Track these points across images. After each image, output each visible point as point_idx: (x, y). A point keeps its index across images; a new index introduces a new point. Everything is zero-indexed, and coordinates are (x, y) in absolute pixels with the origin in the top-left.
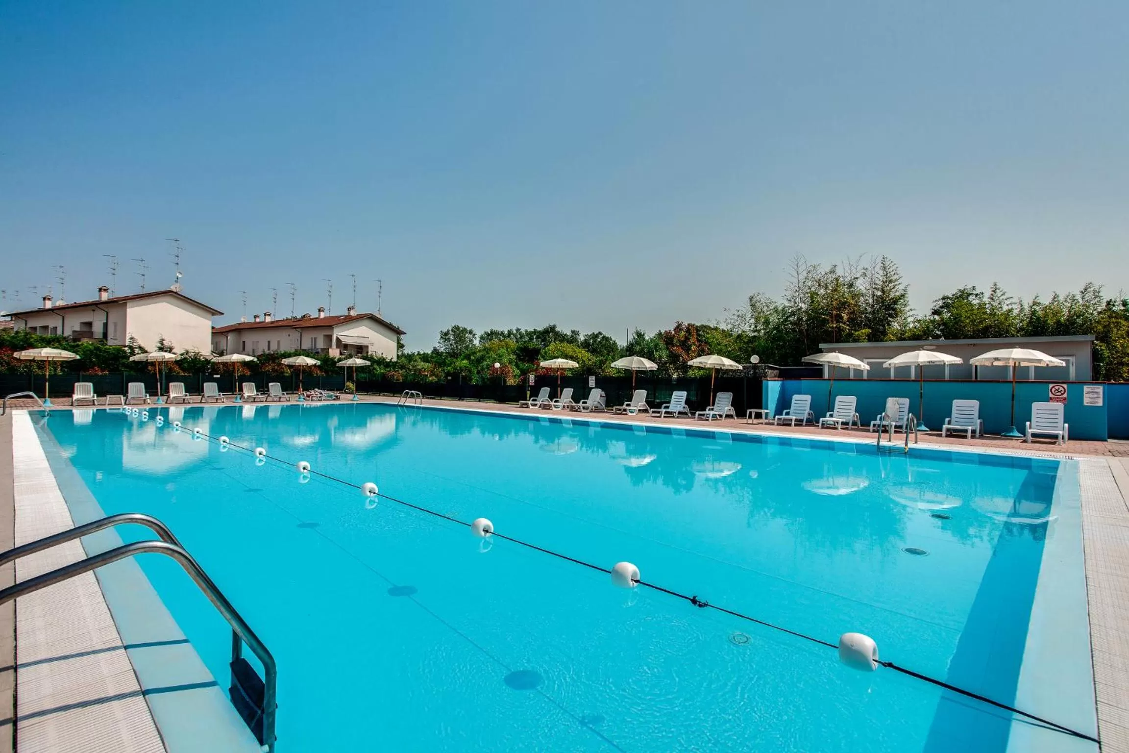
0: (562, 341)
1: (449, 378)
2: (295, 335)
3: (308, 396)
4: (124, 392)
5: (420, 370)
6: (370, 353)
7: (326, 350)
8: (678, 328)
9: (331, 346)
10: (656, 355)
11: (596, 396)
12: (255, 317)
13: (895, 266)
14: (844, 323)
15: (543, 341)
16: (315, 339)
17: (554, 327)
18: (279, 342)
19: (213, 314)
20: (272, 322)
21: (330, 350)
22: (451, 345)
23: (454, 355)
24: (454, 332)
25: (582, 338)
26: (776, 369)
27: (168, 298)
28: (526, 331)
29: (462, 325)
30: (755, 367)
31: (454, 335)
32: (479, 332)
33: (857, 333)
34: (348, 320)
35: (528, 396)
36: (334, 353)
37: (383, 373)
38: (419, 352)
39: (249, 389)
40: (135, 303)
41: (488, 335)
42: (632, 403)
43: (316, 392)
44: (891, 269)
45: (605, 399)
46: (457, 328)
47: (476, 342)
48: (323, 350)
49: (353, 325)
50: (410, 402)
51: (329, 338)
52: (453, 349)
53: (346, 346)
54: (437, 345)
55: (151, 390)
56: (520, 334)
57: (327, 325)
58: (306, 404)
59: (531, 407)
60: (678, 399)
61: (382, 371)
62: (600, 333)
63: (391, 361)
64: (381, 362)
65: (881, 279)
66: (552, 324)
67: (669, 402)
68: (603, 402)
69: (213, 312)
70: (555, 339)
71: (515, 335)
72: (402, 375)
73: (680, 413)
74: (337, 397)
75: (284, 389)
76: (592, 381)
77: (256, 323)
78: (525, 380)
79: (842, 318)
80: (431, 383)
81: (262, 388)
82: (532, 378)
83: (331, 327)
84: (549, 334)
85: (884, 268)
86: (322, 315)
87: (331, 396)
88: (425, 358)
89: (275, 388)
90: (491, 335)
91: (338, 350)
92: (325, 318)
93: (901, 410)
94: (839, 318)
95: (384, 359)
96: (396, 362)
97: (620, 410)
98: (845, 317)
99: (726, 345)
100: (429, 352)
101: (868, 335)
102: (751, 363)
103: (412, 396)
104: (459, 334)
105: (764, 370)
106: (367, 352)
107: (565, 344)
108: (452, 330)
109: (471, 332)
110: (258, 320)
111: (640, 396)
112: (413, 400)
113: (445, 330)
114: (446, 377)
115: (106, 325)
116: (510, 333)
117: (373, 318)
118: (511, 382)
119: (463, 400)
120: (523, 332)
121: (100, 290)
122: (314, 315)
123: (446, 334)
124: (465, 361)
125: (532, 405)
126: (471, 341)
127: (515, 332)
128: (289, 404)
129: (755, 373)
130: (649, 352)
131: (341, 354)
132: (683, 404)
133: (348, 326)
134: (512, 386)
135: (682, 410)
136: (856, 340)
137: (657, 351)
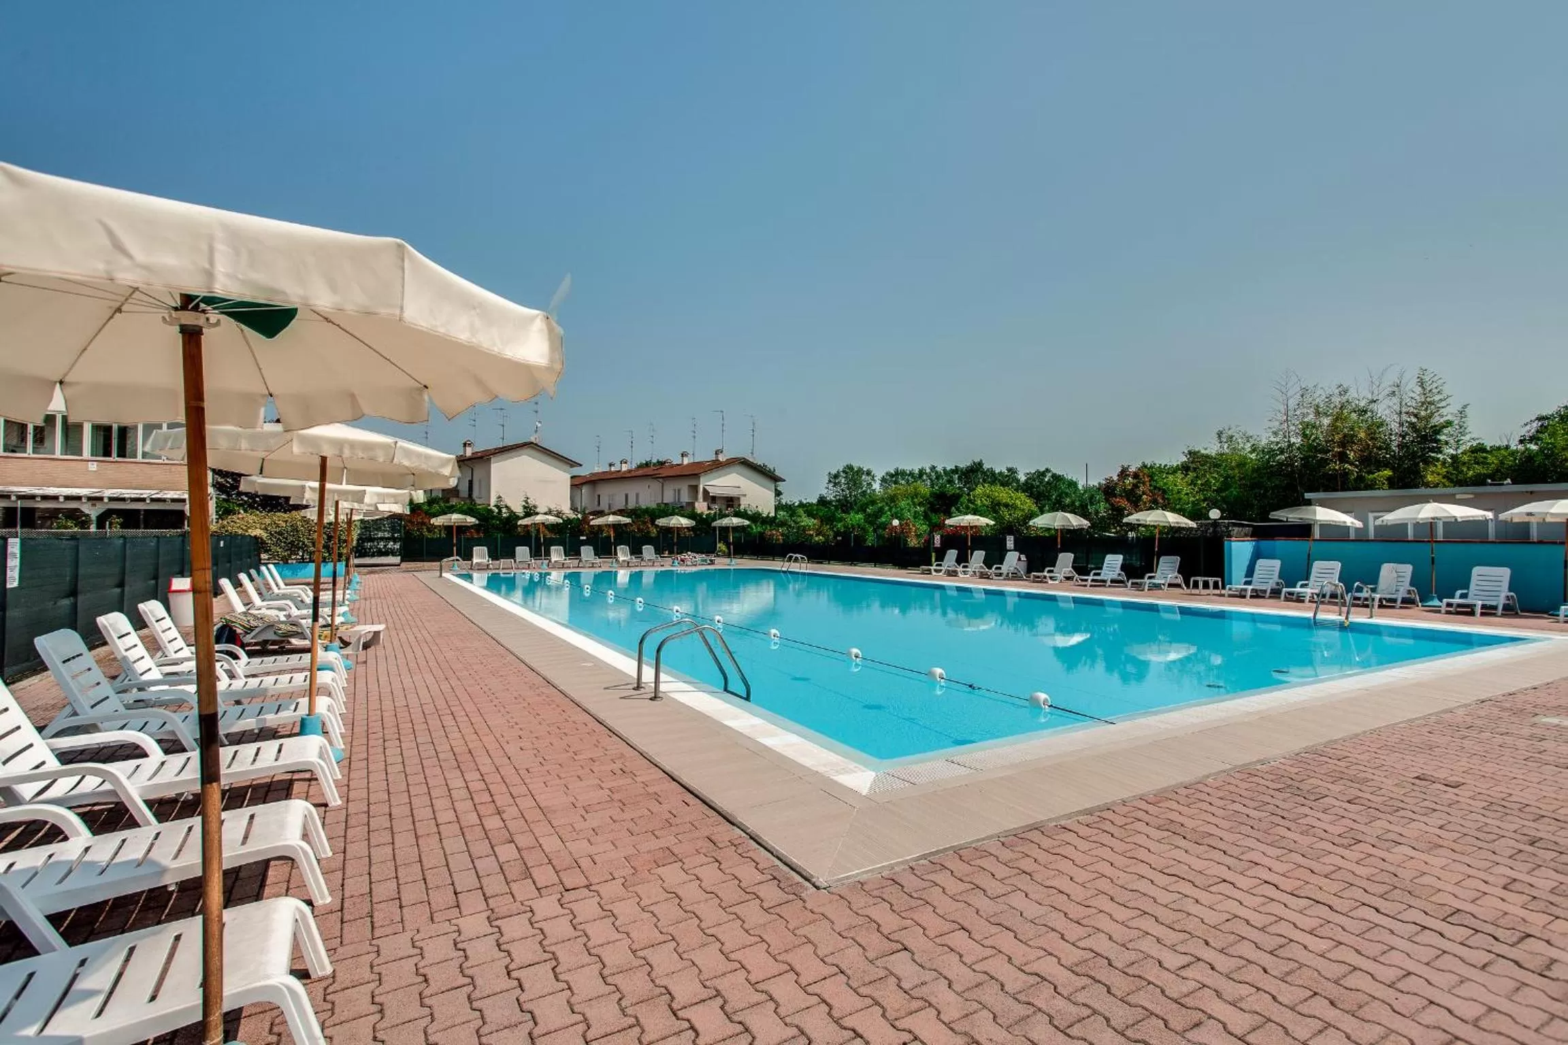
0: (993, 483)
1: (839, 538)
2: (656, 485)
3: (682, 560)
4: (512, 555)
5: (804, 527)
6: (742, 507)
7: (692, 505)
8: (1123, 473)
9: (696, 499)
10: (1091, 509)
11: (1013, 560)
12: (611, 465)
13: (1441, 381)
14: (1352, 464)
15: (966, 483)
16: (679, 491)
17: (980, 464)
18: (637, 495)
19: (572, 466)
20: (630, 471)
21: (697, 504)
22: (843, 490)
23: (845, 505)
24: (846, 473)
25: (1022, 478)
26: (1248, 526)
27: (529, 451)
28: (945, 470)
29: (856, 465)
30: (1215, 523)
31: (846, 477)
32: (879, 474)
33: (1371, 476)
34: (716, 466)
35: (933, 560)
36: (701, 507)
37: (760, 532)
38: (801, 502)
39: (623, 553)
40: (499, 457)
41: (892, 476)
42: (1055, 569)
43: (688, 556)
44: (1435, 385)
45: (1025, 564)
46: (850, 468)
47: (876, 486)
48: (688, 504)
49: (723, 472)
50: (795, 567)
51: (694, 489)
52: (845, 496)
53: (714, 499)
54: (824, 492)
55: (536, 554)
56: (937, 472)
57: (692, 474)
58: (680, 569)
59: (934, 573)
60: (1113, 563)
61: (759, 529)
62: (1047, 470)
63: (768, 516)
64: (755, 518)
65: (1417, 398)
66: (977, 460)
67: (1101, 568)
68: (1022, 568)
69: (573, 464)
70: (984, 481)
71: (929, 476)
72: (782, 535)
73: (1112, 581)
74: (711, 561)
75: (659, 551)
76: (1010, 542)
77: (611, 473)
78: (929, 541)
79: (1346, 455)
80: (818, 543)
81: (636, 551)
82: (937, 539)
83: (696, 476)
84: (973, 473)
85: (1422, 384)
86: (686, 461)
87: (706, 561)
88: (808, 509)
89: (648, 551)
90: (895, 476)
91: (706, 504)
92: (689, 465)
93: (1400, 579)
94: (1343, 457)
95: (760, 514)
96: (775, 517)
97: (1038, 577)
98: (1352, 455)
99: (1187, 494)
100: (815, 501)
101: (1389, 479)
102: (1209, 519)
103: (796, 560)
104: (853, 475)
105: (1227, 528)
106: (739, 505)
107: (998, 487)
108: (844, 472)
109: (868, 473)
110: (613, 469)
111: (1065, 560)
112: (798, 565)
113: (834, 472)
114: (835, 537)
115: (471, 482)
116: (921, 472)
117: (745, 463)
118: (913, 542)
119: (855, 565)
120: (939, 469)
121: (465, 445)
122: (676, 460)
123: (836, 476)
124: (860, 516)
125: (936, 571)
126: (869, 484)
127: (928, 471)
128: (663, 569)
129: (1214, 531)
130: (1081, 505)
131: (709, 508)
132: (1118, 571)
133: (715, 474)
134: (914, 548)
135: (1115, 577)
136: (1371, 486)
137: (1092, 504)
